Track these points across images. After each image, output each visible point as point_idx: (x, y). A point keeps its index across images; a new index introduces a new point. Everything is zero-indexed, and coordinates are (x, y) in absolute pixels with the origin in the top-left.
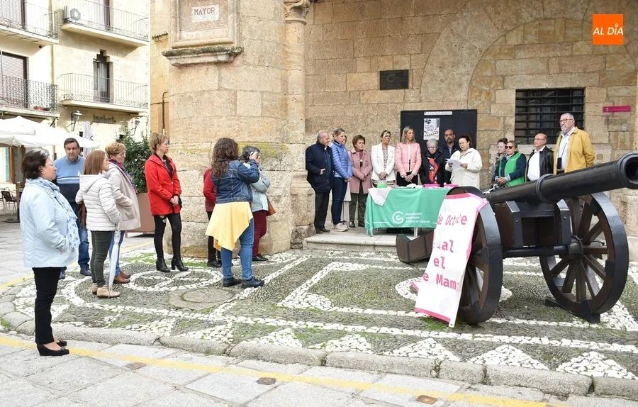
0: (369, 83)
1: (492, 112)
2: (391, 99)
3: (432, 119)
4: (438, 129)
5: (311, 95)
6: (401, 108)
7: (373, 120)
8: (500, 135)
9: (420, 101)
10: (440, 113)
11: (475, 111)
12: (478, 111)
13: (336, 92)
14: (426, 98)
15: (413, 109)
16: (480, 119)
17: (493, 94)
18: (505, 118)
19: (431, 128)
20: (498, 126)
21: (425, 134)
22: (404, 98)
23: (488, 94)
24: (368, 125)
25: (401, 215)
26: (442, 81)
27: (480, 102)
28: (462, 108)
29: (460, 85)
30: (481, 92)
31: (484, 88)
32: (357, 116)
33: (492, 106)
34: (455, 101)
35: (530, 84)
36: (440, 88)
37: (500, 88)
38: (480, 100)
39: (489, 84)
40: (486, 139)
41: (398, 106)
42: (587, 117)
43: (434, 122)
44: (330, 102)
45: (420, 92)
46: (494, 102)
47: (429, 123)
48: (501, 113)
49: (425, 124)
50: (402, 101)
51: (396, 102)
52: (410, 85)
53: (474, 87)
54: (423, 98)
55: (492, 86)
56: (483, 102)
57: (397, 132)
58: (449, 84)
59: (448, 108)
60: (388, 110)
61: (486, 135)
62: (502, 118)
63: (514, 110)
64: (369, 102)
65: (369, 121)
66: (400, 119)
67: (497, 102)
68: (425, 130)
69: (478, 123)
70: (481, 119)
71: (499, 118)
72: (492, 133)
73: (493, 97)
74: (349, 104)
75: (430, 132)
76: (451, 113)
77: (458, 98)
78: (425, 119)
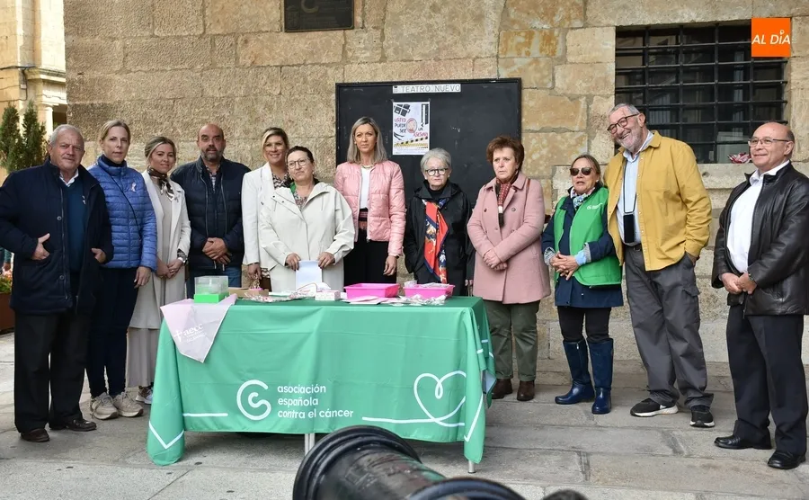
0: (257, 16)
1: (558, 84)
2: (312, 53)
3: (413, 105)
4: (427, 128)
5: (118, 43)
6: (336, 77)
7: (269, 107)
8: (579, 141)
9: (383, 59)
10: (432, 89)
11: (515, 84)
12: (525, 84)
13: (179, 37)
14: (396, 51)
15: (367, 79)
16: (529, 101)
17: (560, 39)
18: (589, 99)
19: (411, 126)
20: (572, 119)
21: (395, 140)
22: (344, 51)
23: (548, 39)
24: (257, 120)
25: (262, 394)
26: (435, 8)
27: (528, 60)
28: (485, 75)
29: (479, 18)
30: (530, 35)
31: (537, 24)
32: (232, 97)
33: (559, 71)
34: (468, 57)
35: (651, 12)
36: (430, 26)
37: (578, 23)
38: (528, 54)
39: (549, 14)
40: (544, 152)
41: (330, 71)
42: (794, 93)
43: (417, 110)
44: (165, 63)
45: (383, 38)
46: (563, 60)
47: (404, 113)
48: (580, 87)
49: (396, 116)
50: (337, 59)
51: (324, 60)
52: (358, 19)
53: (514, 22)
54: (390, 52)
55: (557, 19)
56: (536, 60)
57: (327, 137)
58: (453, 15)
59: (451, 74)
60: (305, 82)
61: (545, 142)
62: (583, 100)
63: (613, 80)
64: (259, 63)
65: (260, 109)
66: (333, 104)
67: (570, 59)
68: (396, 130)
69: (525, 113)
70: (532, 104)
71: (574, 99)
72: (559, 137)
73: (560, 48)
74: (213, 66)
75: (408, 136)
76: (456, 88)
77: (473, 49)
78: (395, 104)
